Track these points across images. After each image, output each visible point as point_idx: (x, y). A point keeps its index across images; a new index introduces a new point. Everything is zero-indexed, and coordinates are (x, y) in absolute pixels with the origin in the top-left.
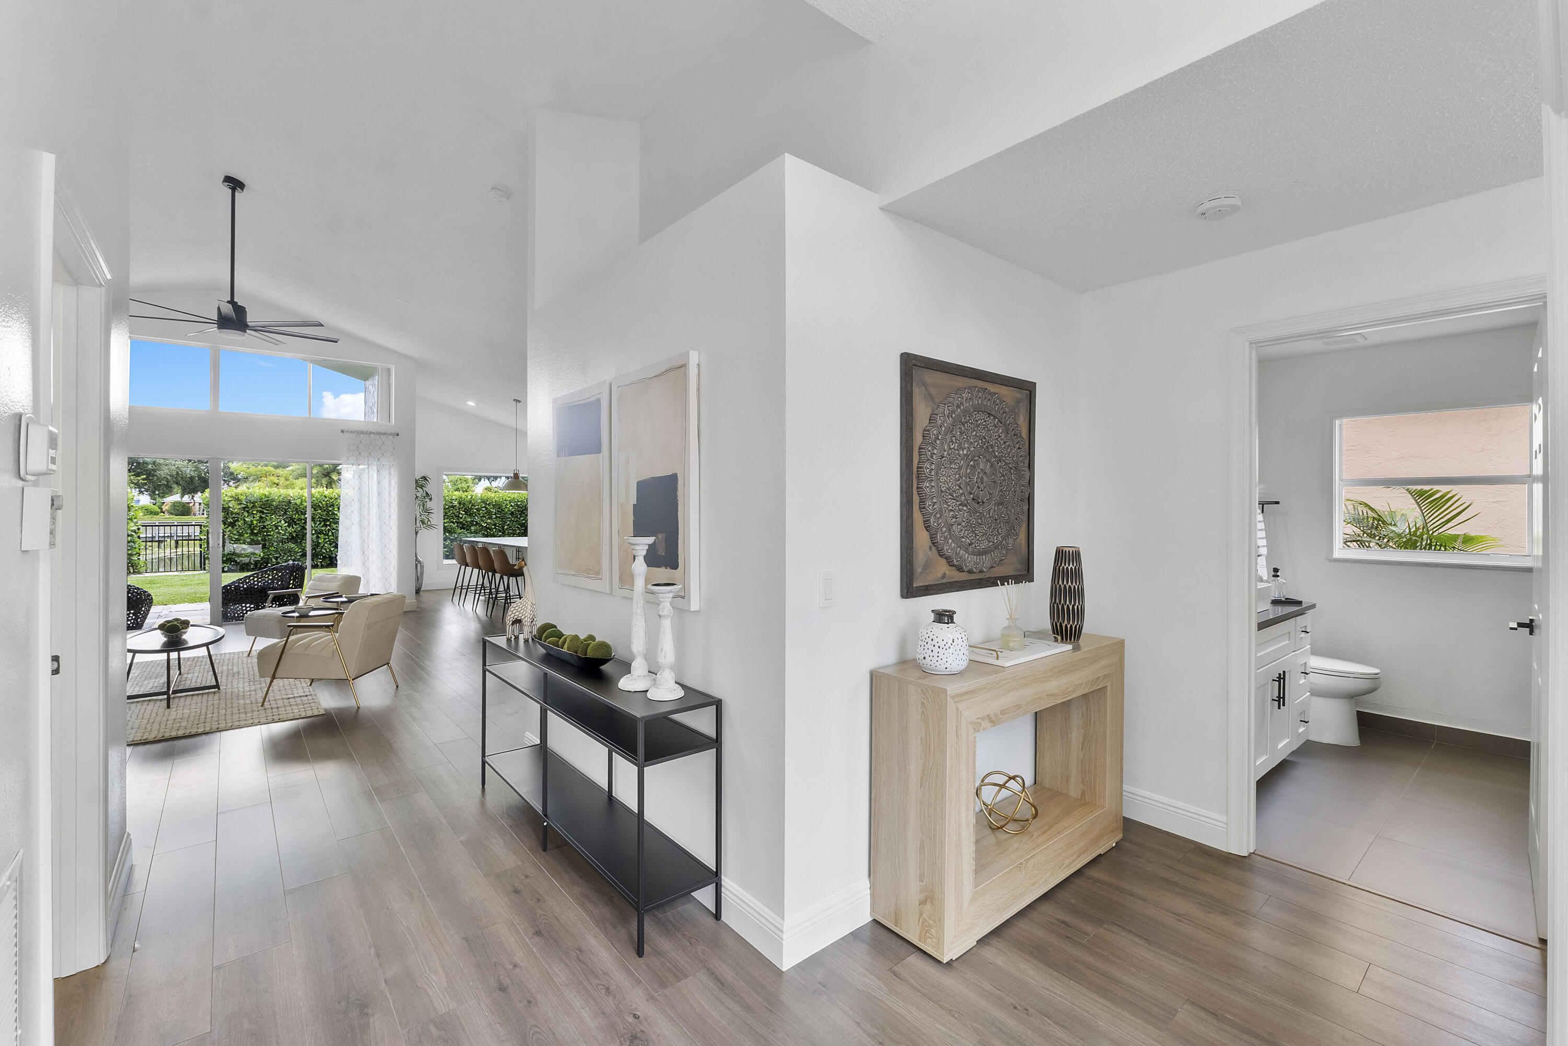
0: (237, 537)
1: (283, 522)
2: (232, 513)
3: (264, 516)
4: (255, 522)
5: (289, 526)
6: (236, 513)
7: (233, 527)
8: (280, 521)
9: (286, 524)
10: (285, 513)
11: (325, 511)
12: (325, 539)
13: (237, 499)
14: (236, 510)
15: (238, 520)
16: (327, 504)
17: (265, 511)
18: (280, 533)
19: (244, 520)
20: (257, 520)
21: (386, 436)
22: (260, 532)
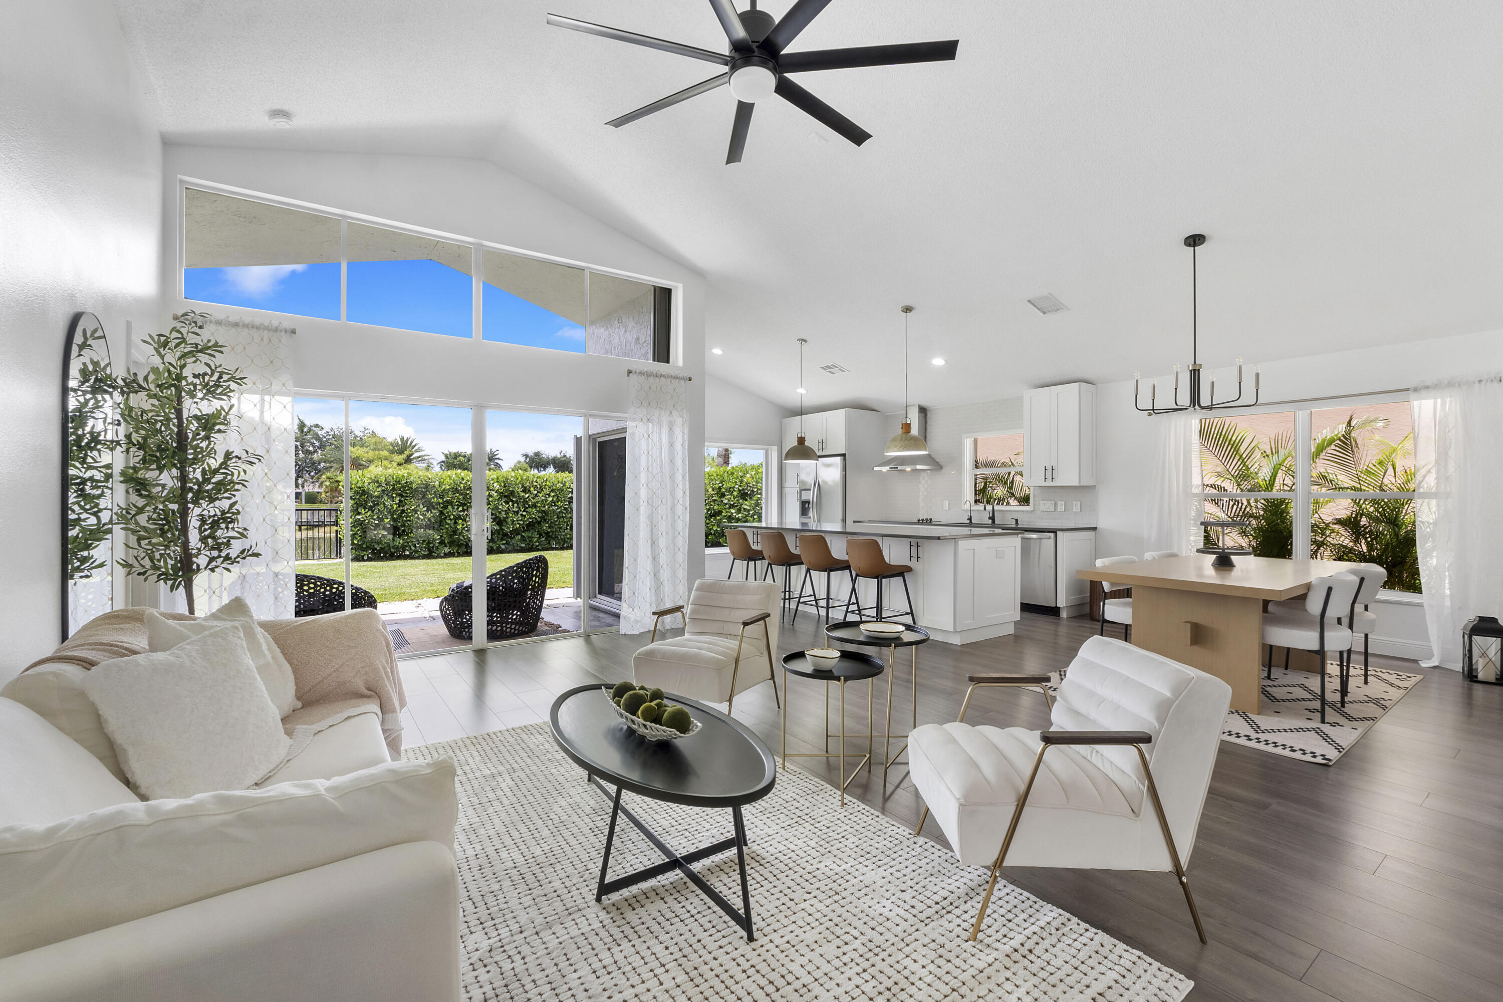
0: (377, 522)
1: (421, 506)
2: (372, 496)
3: (403, 499)
4: (395, 506)
5: (427, 511)
6: (376, 497)
7: (373, 511)
8: (419, 506)
9: (425, 509)
10: (424, 497)
11: (462, 494)
12: (463, 525)
13: (376, 481)
14: (376, 493)
15: (378, 504)
16: (464, 487)
17: (404, 495)
18: (418, 518)
19: (384, 504)
20: (396, 504)
21: (677, 381)
22: (400, 516)
